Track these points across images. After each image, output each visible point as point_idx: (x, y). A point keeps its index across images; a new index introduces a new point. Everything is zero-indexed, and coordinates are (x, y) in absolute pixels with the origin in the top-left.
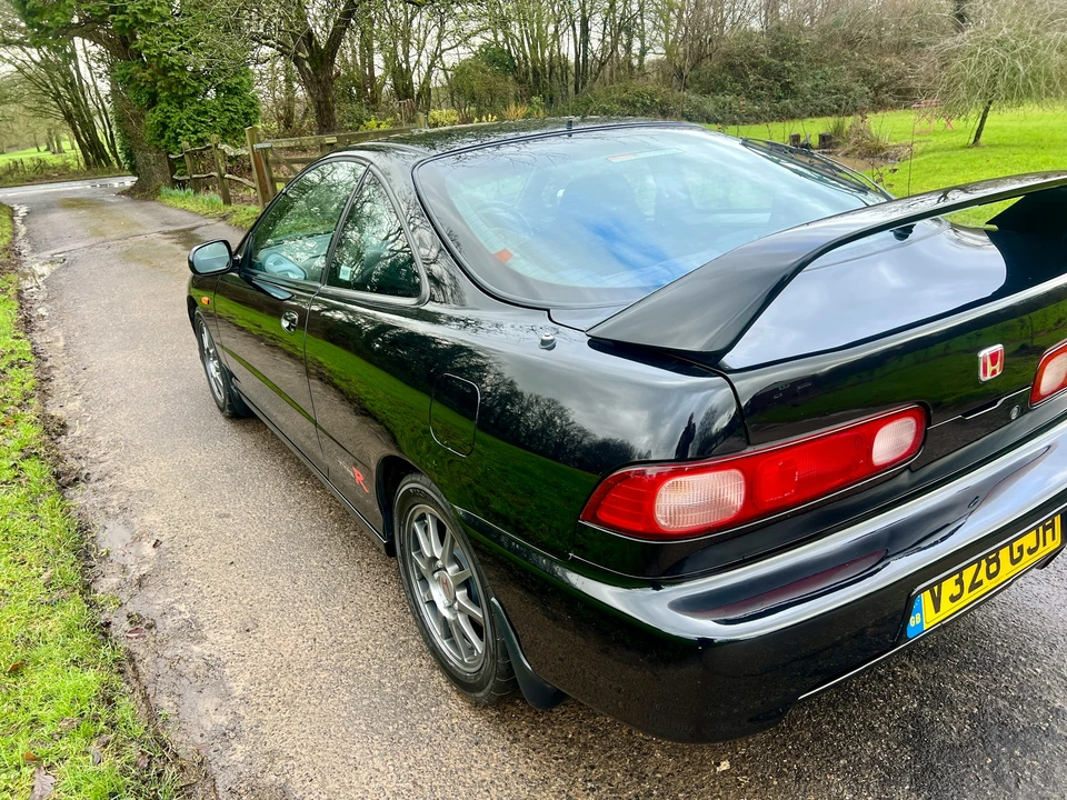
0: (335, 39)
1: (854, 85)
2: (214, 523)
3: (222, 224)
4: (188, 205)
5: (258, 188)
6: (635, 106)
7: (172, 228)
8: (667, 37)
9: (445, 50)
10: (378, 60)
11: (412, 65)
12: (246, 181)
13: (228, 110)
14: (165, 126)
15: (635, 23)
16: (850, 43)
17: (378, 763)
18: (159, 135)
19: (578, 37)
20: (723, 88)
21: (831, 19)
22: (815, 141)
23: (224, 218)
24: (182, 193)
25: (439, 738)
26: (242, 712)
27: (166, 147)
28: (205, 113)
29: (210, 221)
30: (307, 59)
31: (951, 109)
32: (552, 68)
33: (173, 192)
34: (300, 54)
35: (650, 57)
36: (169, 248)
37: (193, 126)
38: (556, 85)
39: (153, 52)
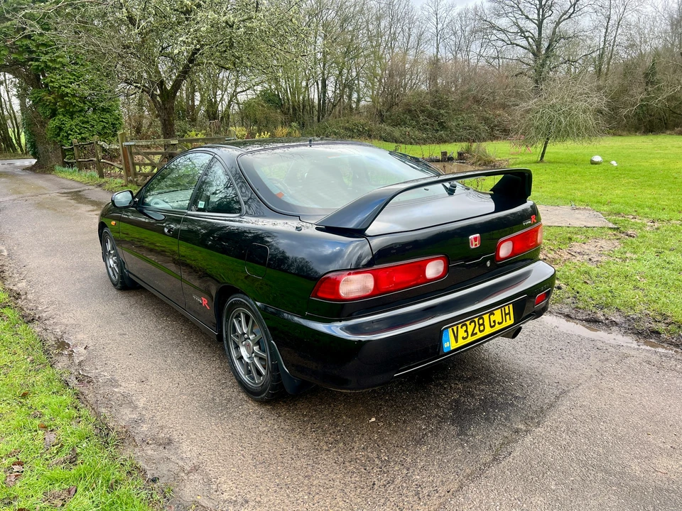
0: (177, 85)
1: (479, 125)
2: (118, 338)
3: (99, 189)
4: (75, 178)
5: (124, 169)
6: (353, 131)
7: (66, 191)
8: (373, 93)
9: (239, 93)
10: (198, 96)
11: (218, 100)
12: (115, 164)
13: (102, 121)
14: (61, 129)
15: (354, 83)
16: (477, 101)
17: (214, 427)
18: (56, 135)
19: (320, 89)
20: (405, 124)
21: (466, 88)
22: (455, 155)
23: (100, 186)
24: (70, 170)
25: (243, 417)
26: (144, 413)
27: (60, 141)
28: (88, 122)
29: (91, 187)
30: (159, 95)
31: (528, 141)
32: (304, 106)
33: (64, 169)
34: (155, 92)
35: (363, 103)
36: (66, 202)
37: (79, 130)
38: (307, 117)
39: (56, 85)
